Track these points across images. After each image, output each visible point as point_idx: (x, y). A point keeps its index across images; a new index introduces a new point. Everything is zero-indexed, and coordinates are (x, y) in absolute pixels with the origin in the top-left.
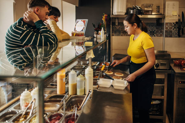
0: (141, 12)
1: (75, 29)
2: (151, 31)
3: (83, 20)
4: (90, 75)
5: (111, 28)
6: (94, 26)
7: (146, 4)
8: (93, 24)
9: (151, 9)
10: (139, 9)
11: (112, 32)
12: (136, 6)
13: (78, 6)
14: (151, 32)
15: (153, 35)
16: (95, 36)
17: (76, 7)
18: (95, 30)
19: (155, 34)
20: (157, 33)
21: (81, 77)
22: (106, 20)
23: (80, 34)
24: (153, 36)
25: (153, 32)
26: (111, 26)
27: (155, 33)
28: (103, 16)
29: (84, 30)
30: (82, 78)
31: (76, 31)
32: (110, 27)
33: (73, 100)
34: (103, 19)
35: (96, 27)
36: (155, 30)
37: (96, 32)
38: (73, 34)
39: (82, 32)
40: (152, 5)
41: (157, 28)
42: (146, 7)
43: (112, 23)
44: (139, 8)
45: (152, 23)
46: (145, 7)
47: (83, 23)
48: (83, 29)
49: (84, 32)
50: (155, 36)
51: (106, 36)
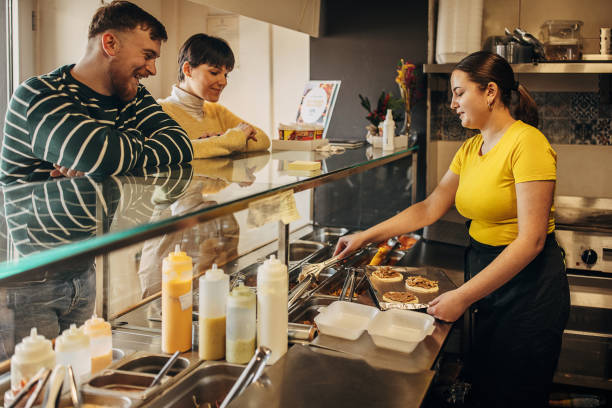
0: (537, 51)
1: (299, 114)
2: (579, 122)
3: (325, 83)
4: (272, 291)
5: (429, 111)
6: (366, 104)
7: (556, 21)
8: (360, 96)
9: (572, 41)
10: (526, 39)
11: (434, 127)
12: (516, 32)
13: (316, 35)
14: (578, 127)
15: (588, 137)
16: (370, 139)
17: (312, 39)
18: (368, 118)
19: (593, 137)
20: (603, 132)
21: (242, 294)
22: (409, 82)
23: (306, 134)
24: (588, 142)
25: (589, 127)
26: (429, 104)
27: (596, 132)
28: (400, 69)
29: (325, 118)
30: (245, 298)
31: (301, 121)
32: (426, 107)
33: (206, 380)
34: (397, 80)
35: (374, 107)
36: (595, 122)
37: (373, 126)
38: (283, 131)
39: (318, 124)
40: (580, 24)
41: (602, 114)
42: (554, 35)
43: (432, 93)
44: (527, 35)
45: (582, 94)
46: (549, 35)
47: (325, 94)
48: (322, 117)
49: (325, 125)
50: (594, 143)
51: (410, 141)
